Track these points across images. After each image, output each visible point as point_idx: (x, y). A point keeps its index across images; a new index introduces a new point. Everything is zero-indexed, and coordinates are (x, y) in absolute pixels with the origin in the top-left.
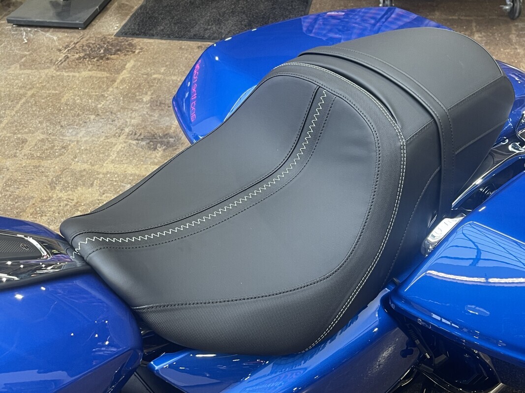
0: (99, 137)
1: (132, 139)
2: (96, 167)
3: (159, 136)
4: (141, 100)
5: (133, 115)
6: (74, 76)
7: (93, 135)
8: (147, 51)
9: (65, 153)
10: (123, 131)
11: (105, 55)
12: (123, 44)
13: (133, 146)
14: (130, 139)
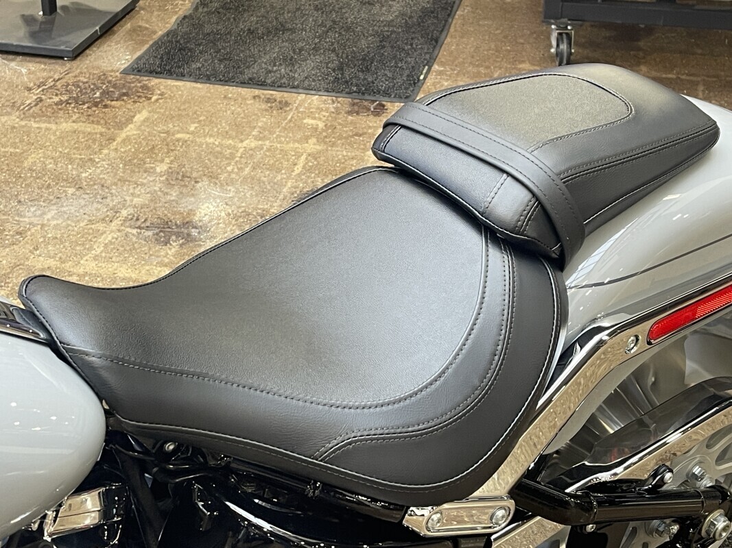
0: (78, 221)
1: (131, 227)
2: (68, 265)
3: (176, 225)
4: (152, 171)
5: (137, 192)
6: (47, 129)
7: (68, 218)
8: (171, 98)
9: (20, 242)
10: (118, 215)
11: (102, 101)
12: (132, 85)
13: (131, 236)
14: (127, 227)
